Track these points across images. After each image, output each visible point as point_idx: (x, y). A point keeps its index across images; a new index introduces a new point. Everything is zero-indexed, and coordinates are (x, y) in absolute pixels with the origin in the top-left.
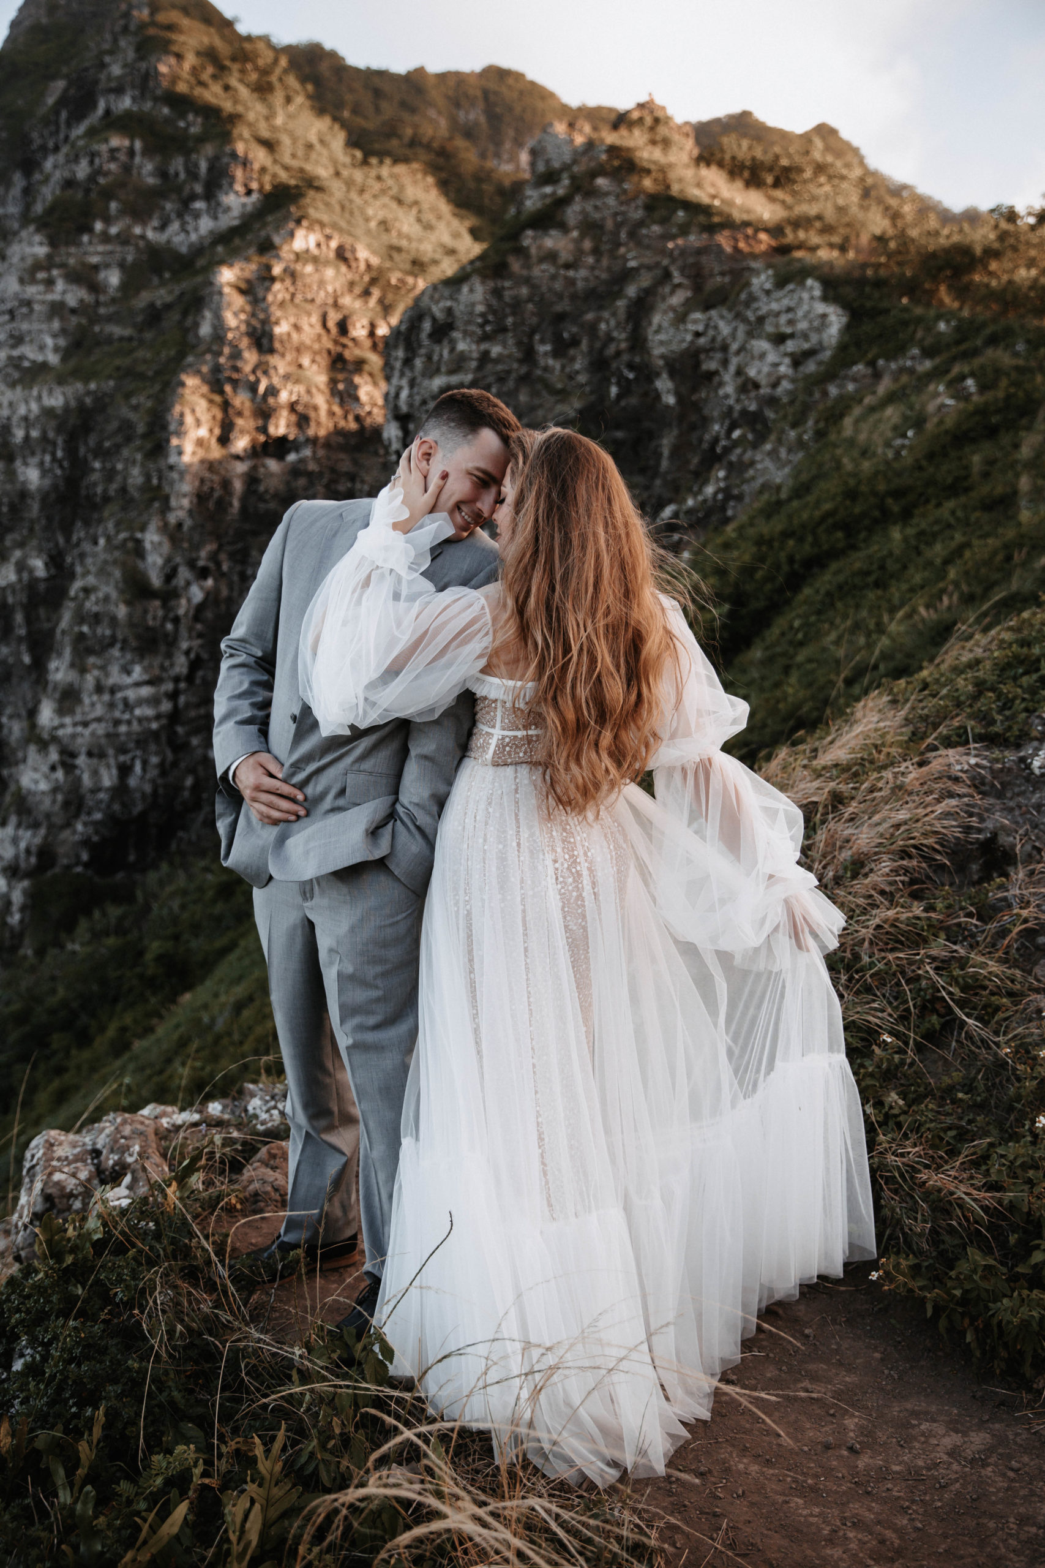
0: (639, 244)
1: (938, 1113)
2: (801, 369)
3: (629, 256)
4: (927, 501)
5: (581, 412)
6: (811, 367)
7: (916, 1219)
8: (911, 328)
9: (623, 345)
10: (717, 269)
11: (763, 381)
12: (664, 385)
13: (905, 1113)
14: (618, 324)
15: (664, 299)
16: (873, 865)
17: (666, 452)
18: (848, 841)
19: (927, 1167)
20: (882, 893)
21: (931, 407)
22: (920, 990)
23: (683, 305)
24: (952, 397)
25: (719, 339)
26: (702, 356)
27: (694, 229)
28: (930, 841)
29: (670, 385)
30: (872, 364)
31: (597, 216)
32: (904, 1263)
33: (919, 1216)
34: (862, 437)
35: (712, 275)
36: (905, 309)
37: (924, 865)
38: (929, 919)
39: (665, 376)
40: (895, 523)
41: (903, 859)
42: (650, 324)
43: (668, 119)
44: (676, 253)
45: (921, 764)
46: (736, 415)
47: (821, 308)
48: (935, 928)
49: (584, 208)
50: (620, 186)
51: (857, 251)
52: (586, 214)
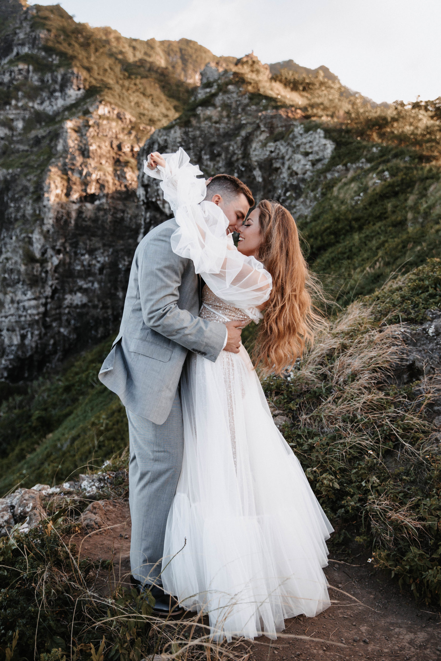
0: (246, 114)
1: (394, 485)
2: (315, 167)
3: (242, 118)
4: (369, 223)
6: (319, 166)
7: (387, 534)
8: (361, 151)
9: (240, 156)
10: (279, 125)
11: (299, 171)
13: (380, 485)
14: (238, 147)
15: (257, 137)
16: (361, 376)
18: (349, 365)
19: (391, 510)
20: (365, 388)
21: (370, 183)
22: (384, 430)
23: (265, 139)
24: (379, 179)
26: (274, 161)
27: (270, 108)
28: (386, 365)
29: (259, 173)
30: (345, 165)
31: (229, 101)
32: (383, 554)
34: (341, 196)
35: (277, 127)
36: (359, 142)
37: (383, 375)
38: (387, 399)
39: (257, 169)
40: (356, 232)
41: (374, 373)
42: (251, 147)
43: (258, 62)
44: (262, 117)
45: (380, 331)
46: (288, 186)
47: (324, 141)
48: (390, 403)
49: (223, 98)
50: (238, 89)
51: (338, 118)
52: (224, 101)
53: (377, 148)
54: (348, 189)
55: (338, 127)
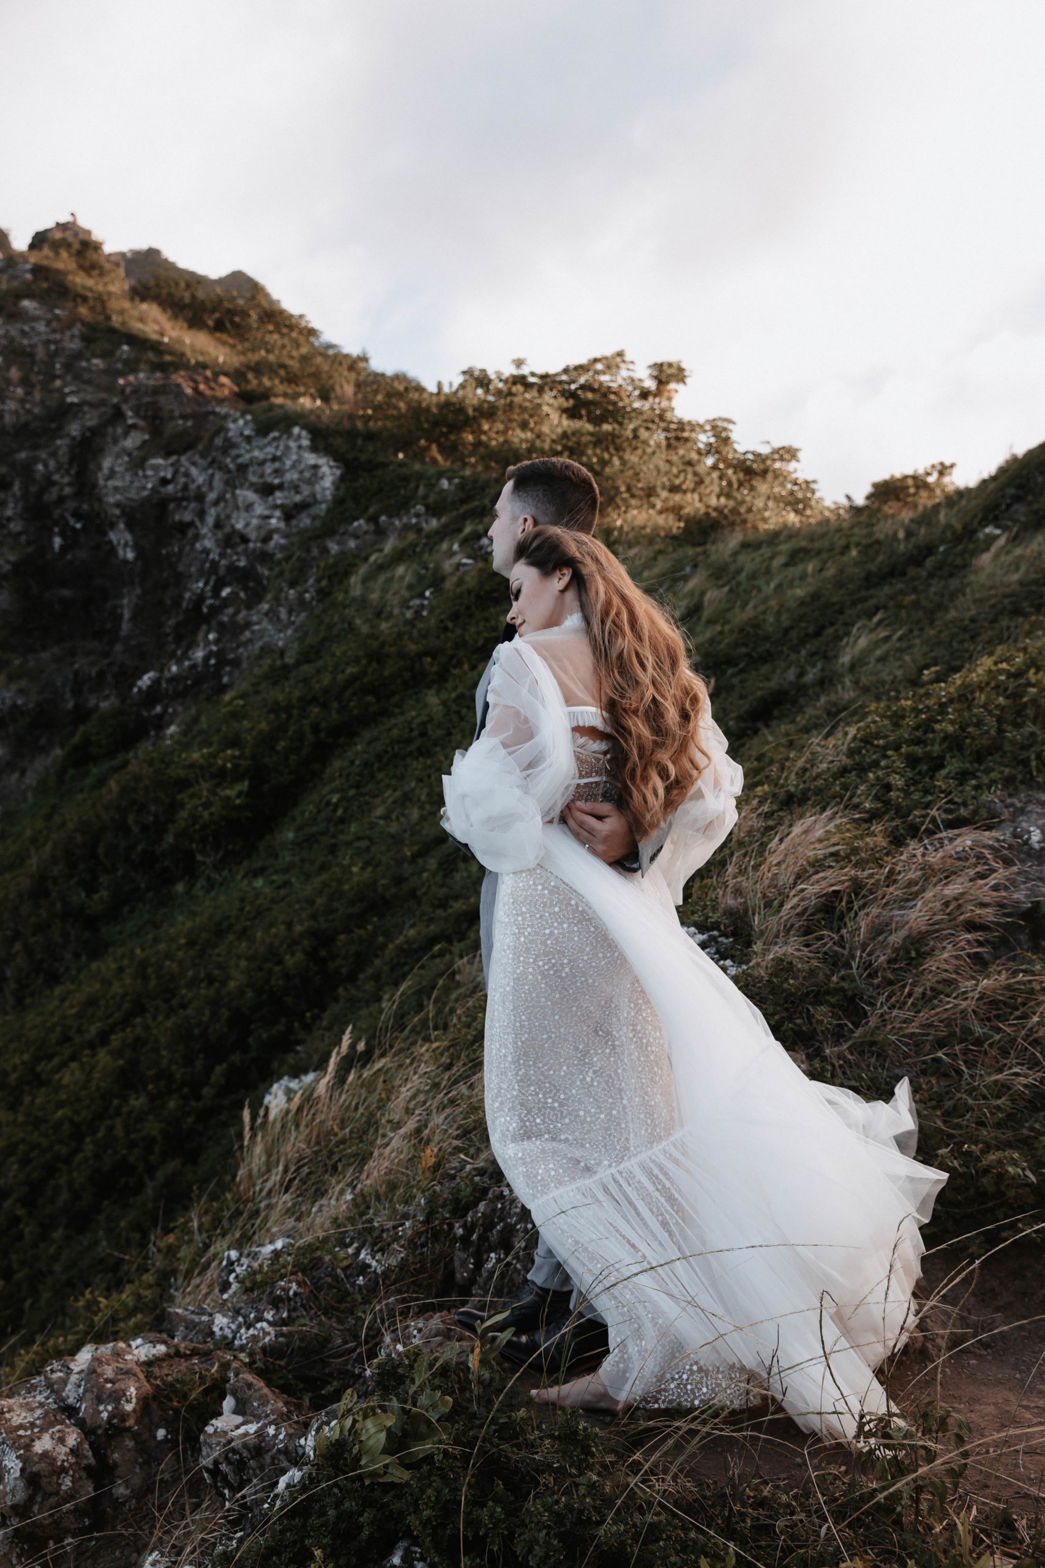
0: (77, 377)
2: (294, 522)
3: (67, 390)
4: (459, 664)
5: (16, 566)
6: (305, 521)
8: (412, 486)
9: (67, 490)
10: (177, 413)
11: (253, 536)
12: (121, 538)
14: (59, 469)
15: (115, 441)
17: (127, 615)
21: (448, 566)
23: (140, 448)
24: (469, 557)
25: (193, 487)
26: (172, 506)
27: (143, 366)
29: (128, 537)
30: (374, 519)
31: (25, 342)
34: (374, 597)
35: (172, 418)
36: (401, 465)
39: (122, 526)
40: (429, 688)
42: (100, 468)
43: (97, 247)
44: (128, 390)
46: (222, 571)
47: (311, 459)
49: (7, 332)
50: (51, 310)
51: (341, 402)
52: (12, 340)
53: (450, 479)
54: (390, 580)
55: (347, 425)
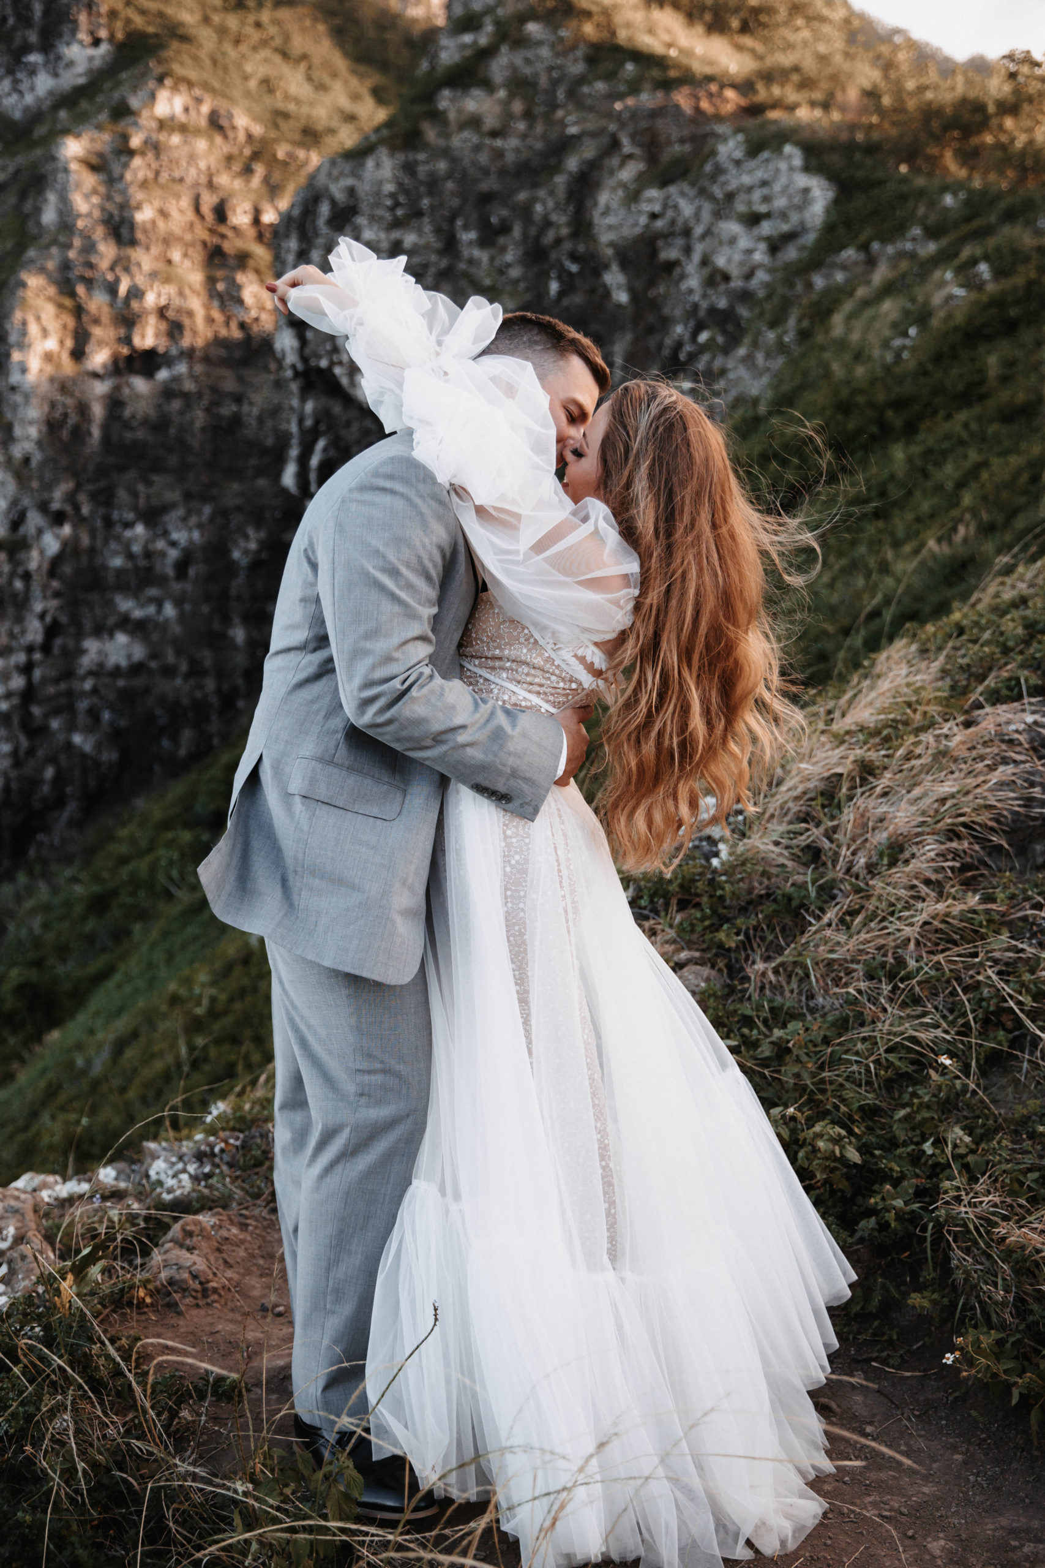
0: (580, 105)
1: (1013, 1150)
2: (780, 255)
3: (569, 120)
4: (935, 412)
6: (791, 253)
7: (995, 1284)
8: (911, 204)
9: (564, 231)
10: (674, 137)
11: (735, 271)
12: (614, 278)
13: (973, 1152)
14: (557, 206)
15: (612, 172)
16: (915, 849)
18: (881, 820)
19: (1005, 1218)
20: (927, 882)
21: (937, 299)
22: (982, 999)
23: (636, 180)
24: (961, 286)
25: (680, 222)
26: (660, 243)
27: (647, 86)
28: (984, 818)
29: (621, 279)
30: (865, 247)
31: (528, 71)
32: (987, 1340)
33: (1000, 1281)
34: (855, 337)
35: (669, 143)
36: (904, 180)
37: (977, 847)
38: (988, 912)
39: (615, 267)
40: (896, 440)
41: (951, 840)
42: (596, 204)
44: (626, 115)
45: (968, 724)
46: (702, 313)
47: (802, 180)
48: (997, 923)
49: (512, 61)
50: (555, 33)
51: (843, 109)
52: (514, 69)
53: (955, 194)
54: (874, 318)
55: (844, 136)
